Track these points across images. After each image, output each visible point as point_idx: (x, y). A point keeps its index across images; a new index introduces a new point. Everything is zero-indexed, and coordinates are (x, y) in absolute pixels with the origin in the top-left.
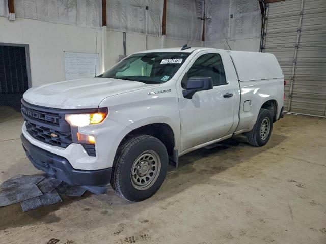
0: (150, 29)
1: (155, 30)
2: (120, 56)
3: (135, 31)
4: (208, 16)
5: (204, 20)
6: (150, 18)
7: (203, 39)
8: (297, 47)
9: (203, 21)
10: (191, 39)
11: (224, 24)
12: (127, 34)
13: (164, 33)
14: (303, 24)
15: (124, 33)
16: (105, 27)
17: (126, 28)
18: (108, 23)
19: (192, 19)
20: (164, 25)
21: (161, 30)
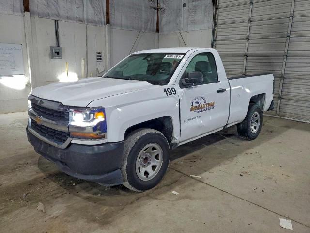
0: (90, 17)
1: (97, 19)
2: (51, 47)
3: (71, 20)
4: (161, 5)
5: (158, 9)
6: (90, 6)
7: (158, 30)
8: (248, 39)
9: (156, 11)
10: (143, 30)
11: (178, 14)
12: (59, 23)
13: (108, 22)
14: (253, 14)
15: (56, 22)
16: (27, 14)
17: (59, 16)
18: (31, 8)
19: (143, 9)
20: (108, 14)
21: (104, 20)
